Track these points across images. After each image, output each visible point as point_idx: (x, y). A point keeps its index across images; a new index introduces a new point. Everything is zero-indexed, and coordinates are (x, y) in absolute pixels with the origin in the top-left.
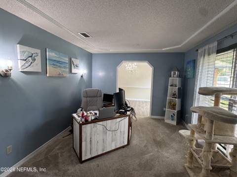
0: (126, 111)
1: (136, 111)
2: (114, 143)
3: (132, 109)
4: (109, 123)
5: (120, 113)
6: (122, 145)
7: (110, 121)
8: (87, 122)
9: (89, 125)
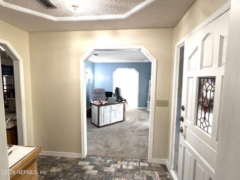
0: (122, 101)
1: (127, 101)
2: (115, 118)
3: (125, 100)
4: (113, 106)
5: (119, 101)
6: (120, 120)
7: (113, 105)
8: (101, 105)
9: (103, 107)
